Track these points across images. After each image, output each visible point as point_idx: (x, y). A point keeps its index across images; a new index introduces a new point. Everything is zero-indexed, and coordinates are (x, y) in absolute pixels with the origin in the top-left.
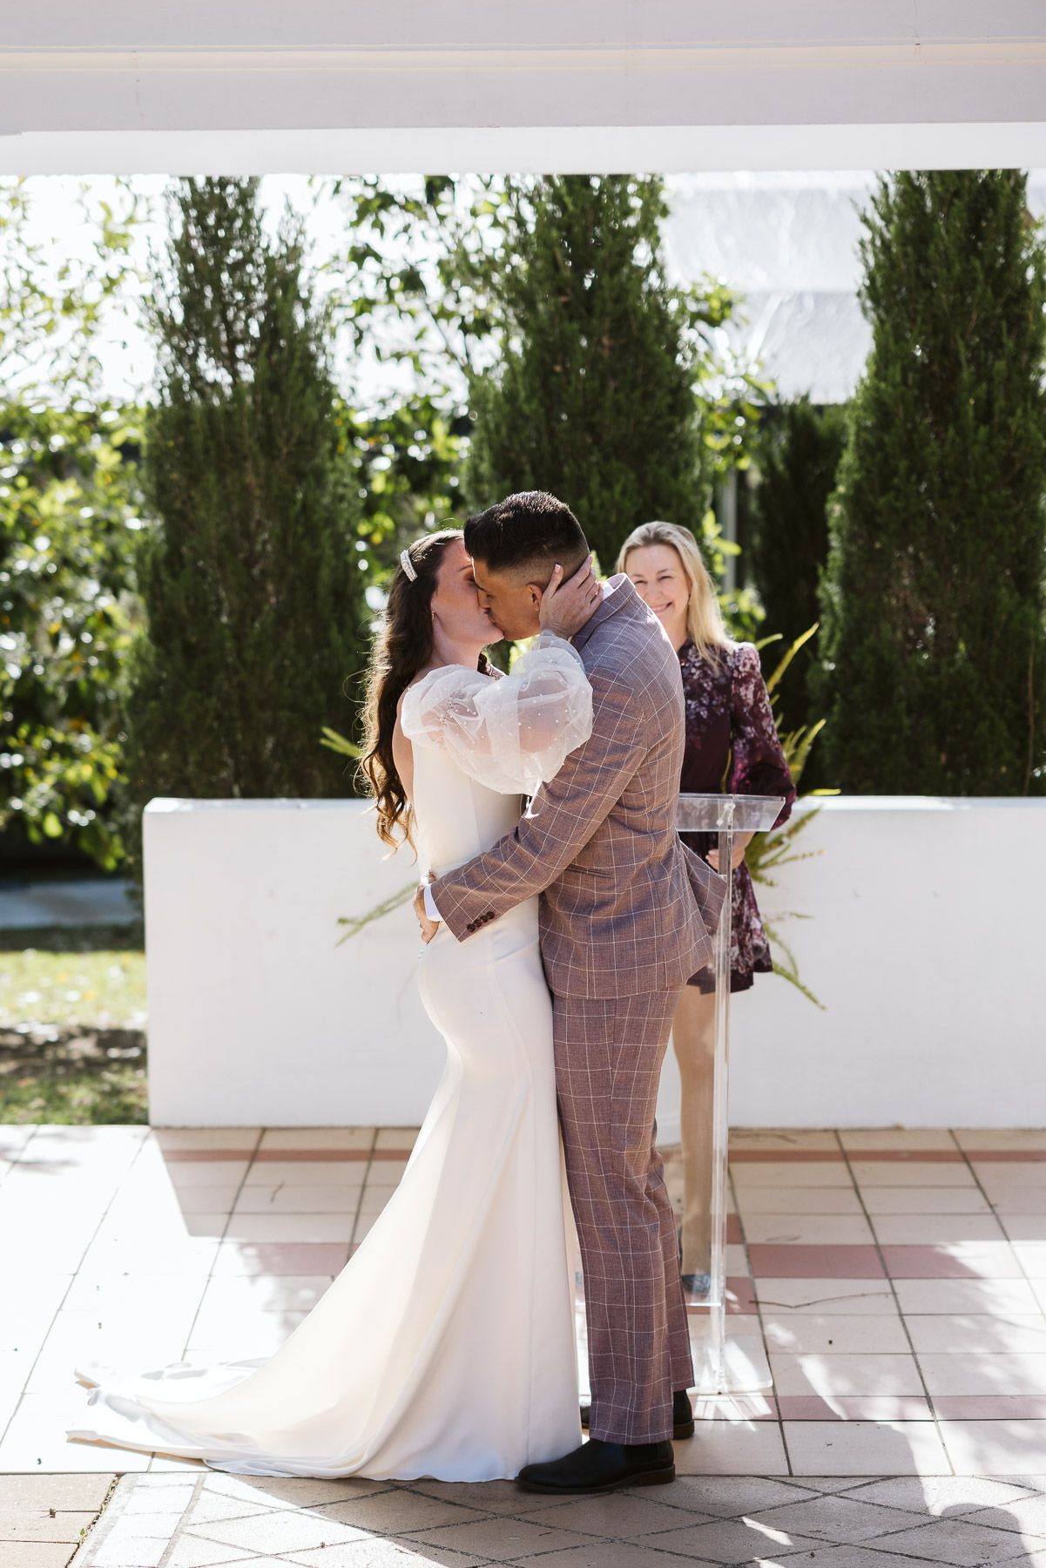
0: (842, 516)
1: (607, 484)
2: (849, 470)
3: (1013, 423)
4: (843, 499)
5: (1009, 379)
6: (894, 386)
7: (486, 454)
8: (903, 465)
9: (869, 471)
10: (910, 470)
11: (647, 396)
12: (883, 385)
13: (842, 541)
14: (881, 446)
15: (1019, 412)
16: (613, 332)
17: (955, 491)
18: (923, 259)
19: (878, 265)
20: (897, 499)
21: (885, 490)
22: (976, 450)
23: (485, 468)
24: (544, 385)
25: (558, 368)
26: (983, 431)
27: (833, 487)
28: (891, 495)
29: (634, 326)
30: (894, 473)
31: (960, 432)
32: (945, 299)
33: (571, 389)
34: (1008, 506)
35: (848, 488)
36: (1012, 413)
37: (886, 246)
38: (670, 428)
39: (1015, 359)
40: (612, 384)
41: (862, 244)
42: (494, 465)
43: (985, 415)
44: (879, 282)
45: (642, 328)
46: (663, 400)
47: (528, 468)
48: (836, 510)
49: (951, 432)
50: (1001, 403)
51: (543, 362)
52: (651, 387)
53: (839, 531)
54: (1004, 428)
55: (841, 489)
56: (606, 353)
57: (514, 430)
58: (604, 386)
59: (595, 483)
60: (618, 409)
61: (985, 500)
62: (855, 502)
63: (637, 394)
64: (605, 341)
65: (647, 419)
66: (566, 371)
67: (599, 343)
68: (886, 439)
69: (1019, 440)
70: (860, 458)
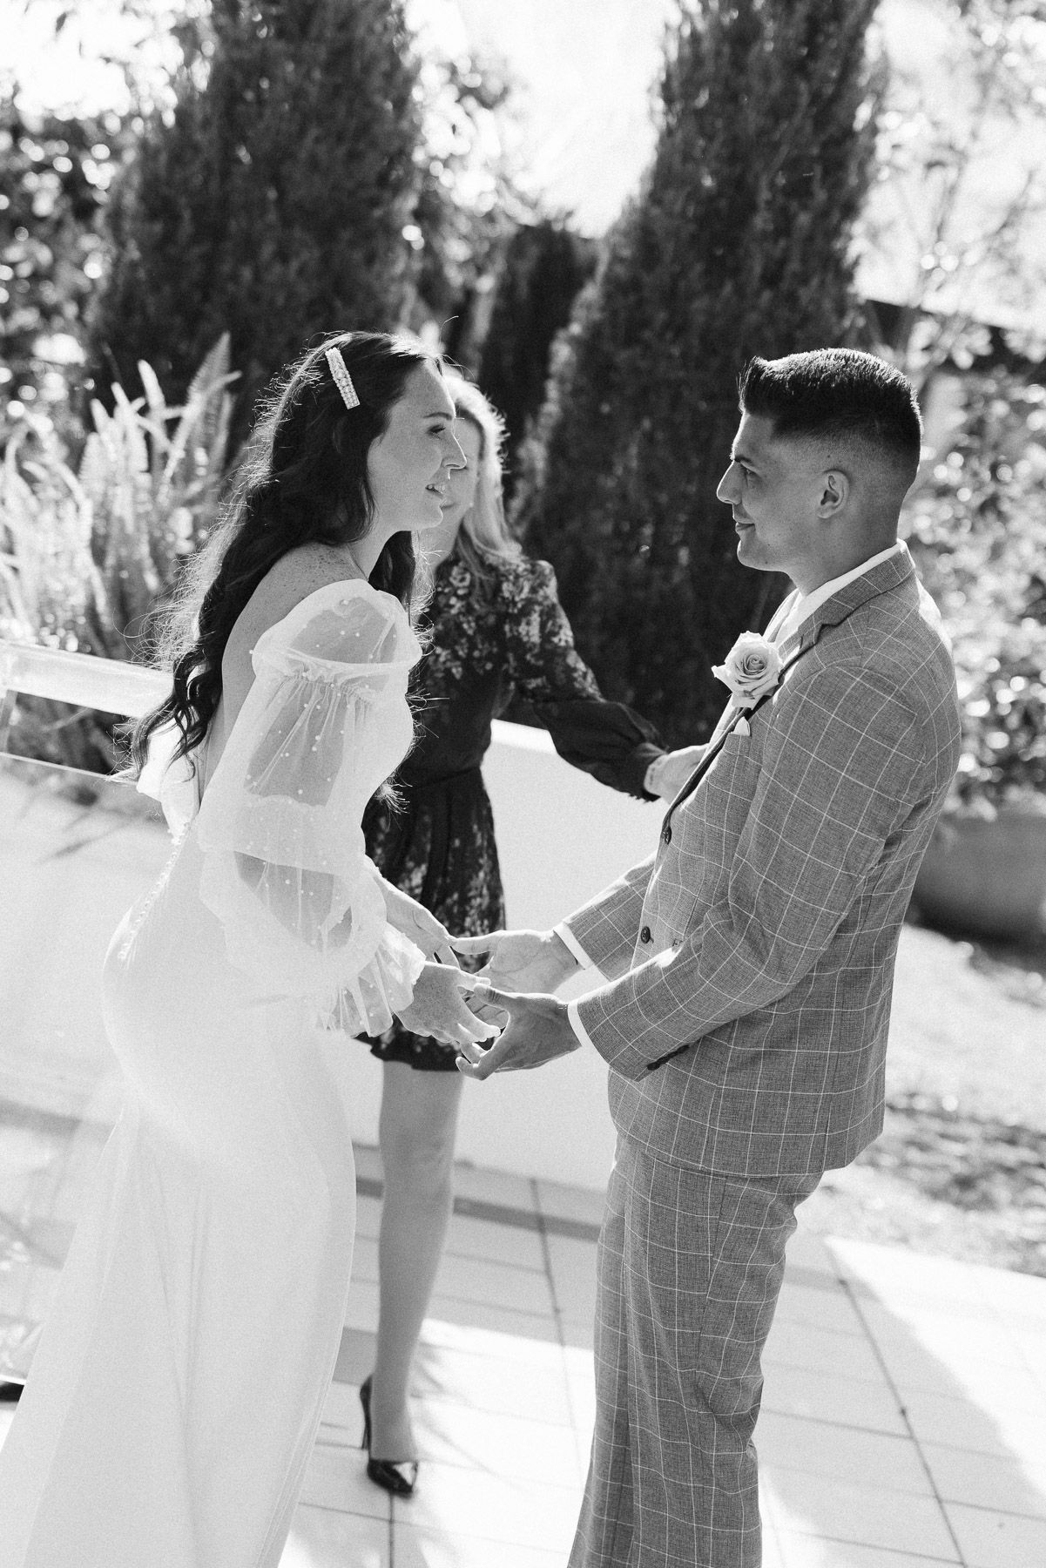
0: (568, 364)
1: (283, 256)
2: (589, 307)
3: (805, 294)
4: (574, 341)
5: (811, 239)
6: (670, 214)
8: (662, 316)
9: (614, 313)
10: (667, 326)
11: (354, 156)
12: (655, 211)
13: (562, 393)
14: (634, 285)
15: (815, 282)
16: (328, 68)
18: (738, 65)
19: (681, 60)
20: (643, 357)
21: (630, 342)
22: (753, 318)
23: (130, 199)
24: (228, 113)
25: (248, 96)
26: (767, 295)
27: (565, 322)
28: (638, 350)
29: (358, 65)
30: (646, 323)
31: (739, 291)
32: (752, 120)
33: (261, 126)
35: (587, 328)
36: (806, 282)
37: (695, 38)
38: (374, 203)
39: (824, 214)
40: (313, 132)
41: (667, 27)
42: (144, 198)
43: (771, 278)
44: (675, 84)
45: (366, 69)
46: (372, 164)
47: (187, 215)
48: (562, 353)
49: (728, 288)
50: (794, 266)
51: (230, 82)
52: (361, 146)
53: (562, 381)
54: (792, 298)
55: (576, 329)
56: (313, 91)
57: (177, 159)
58: (302, 132)
59: (267, 250)
60: (314, 164)
62: (589, 347)
63: (341, 151)
64: (317, 74)
65: (350, 185)
67: (308, 75)
68: (646, 278)
69: (806, 319)
70: (609, 296)
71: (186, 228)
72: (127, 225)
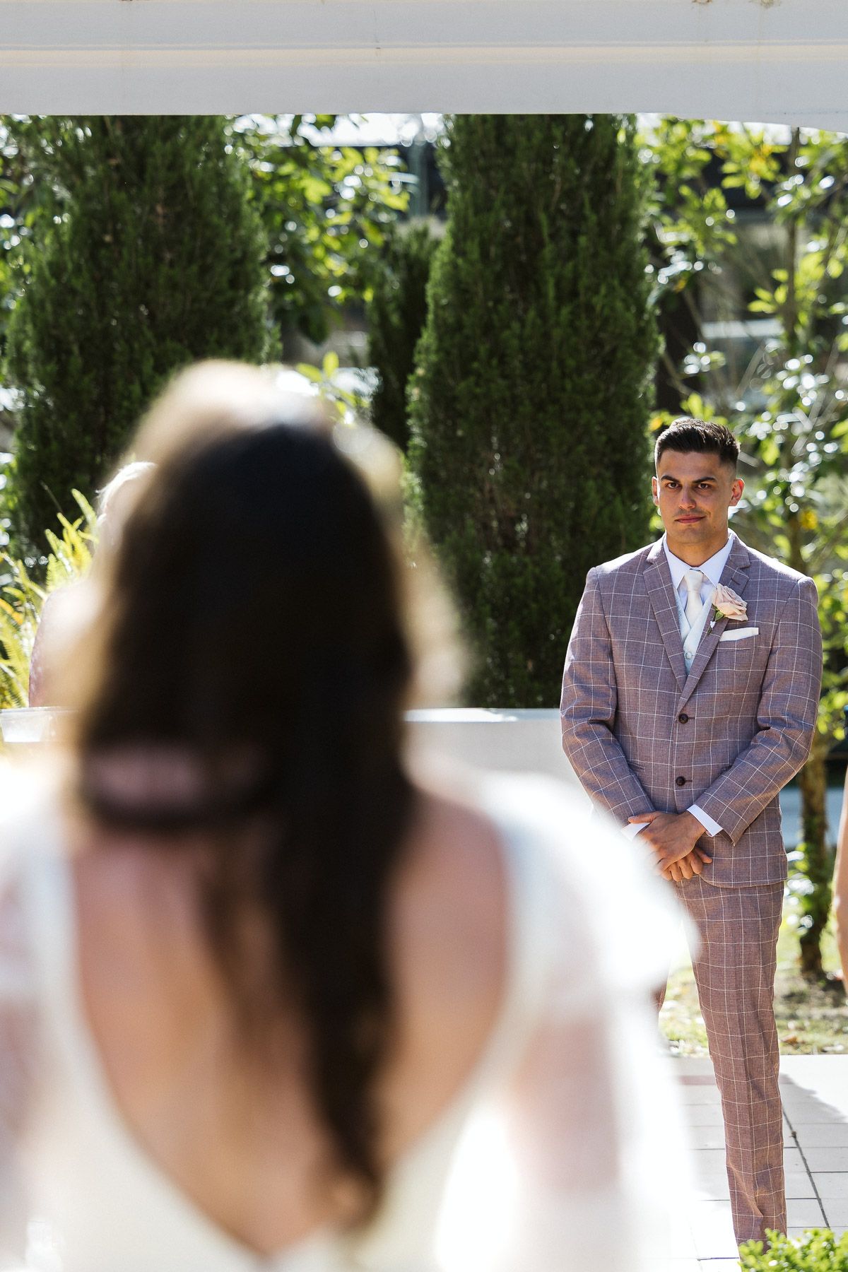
0: (421, 400)
2: (427, 350)
3: (598, 301)
4: (420, 382)
5: (595, 255)
6: (472, 263)
7: (29, 328)
8: (483, 349)
9: (448, 353)
10: (491, 354)
11: (205, 270)
12: (460, 261)
13: (422, 427)
14: (459, 326)
15: (603, 290)
16: (167, 203)
17: (538, 376)
20: (477, 384)
21: (466, 373)
22: (557, 334)
24: (93, 257)
25: (108, 238)
26: (566, 311)
27: (411, 368)
28: (472, 379)
29: (191, 193)
30: (475, 357)
31: (542, 315)
32: (526, 168)
33: (123, 265)
34: (596, 391)
35: (428, 370)
36: (597, 292)
38: (231, 303)
39: (603, 230)
40: (167, 256)
42: (40, 344)
43: (569, 293)
45: (199, 197)
46: (222, 274)
47: (75, 348)
48: (414, 392)
49: (533, 313)
50: (584, 282)
51: (91, 231)
52: (209, 260)
53: (420, 417)
54: (590, 308)
55: (420, 371)
56: (160, 223)
57: (60, 305)
58: (158, 259)
60: (173, 286)
61: (569, 386)
62: (434, 385)
63: (195, 268)
64: (159, 209)
65: (206, 295)
66: (117, 240)
67: (153, 210)
68: (465, 317)
69: (606, 321)
70: (440, 339)
71: (76, 361)
72: (31, 368)
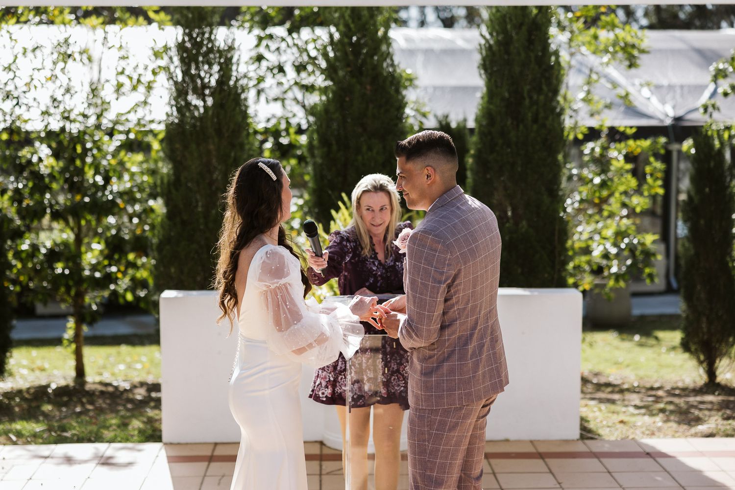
0: (472, 164)
1: (370, 149)
2: (475, 144)
4: (473, 156)
5: (545, 104)
6: (496, 106)
7: (316, 136)
8: (500, 141)
9: (485, 144)
10: (503, 144)
11: (387, 111)
12: (491, 107)
13: (473, 174)
14: (490, 133)
16: (372, 83)
17: (523, 152)
18: (507, 52)
19: (487, 55)
20: (498, 156)
21: (492, 152)
22: (532, 135)
23: (315, 142)
24: (341, 106)
25: (347, 99)
26: (535, 127)
27: (468, 151)
28: (496, 154)
29: (381, 81)
30: (496, 145)
31: (525, 127)
32: (517, 69)
33: (353, 108)
34: (546, 160)
35: (475, 151)
36: (547, 119)
37: (490, 46)
38: (396, 125)
40: (371, 106)
41: (480, 45)
42: (320, 141)
43: (535, 120)
44: (487, 63)
45: (384, 82)
47: (334, 142)
48: (470, 161)
49: (521, 127)
50: (542, 115)
51: (341, 96)
52: (388, 107)
53: (472, 170)
54: (544, 125)
55: (472, 152)
56: (368, 92)
57: (328, 125)
58: (367, 107)
59: (364, 148)
60: (374, 117)
61: (536, 156)
62: (478, 157)
63: (382, 110)
64: (368, 87)
65: (387, 121)
66: (351, 100)
67: (365, 88)
68: (493, 130)
69: (551, 131)
71: (335, 147)
72: (316, 152)
